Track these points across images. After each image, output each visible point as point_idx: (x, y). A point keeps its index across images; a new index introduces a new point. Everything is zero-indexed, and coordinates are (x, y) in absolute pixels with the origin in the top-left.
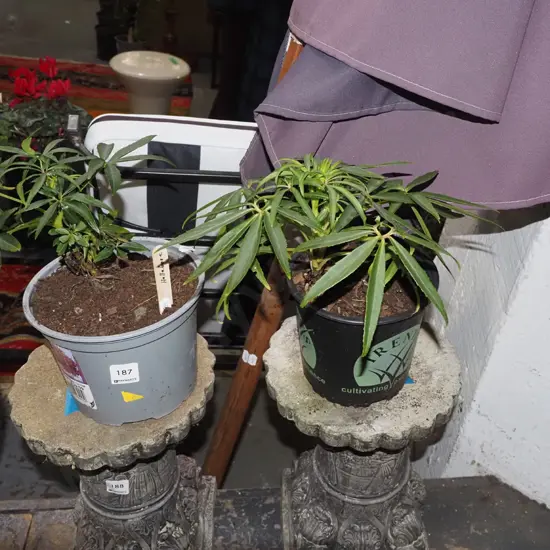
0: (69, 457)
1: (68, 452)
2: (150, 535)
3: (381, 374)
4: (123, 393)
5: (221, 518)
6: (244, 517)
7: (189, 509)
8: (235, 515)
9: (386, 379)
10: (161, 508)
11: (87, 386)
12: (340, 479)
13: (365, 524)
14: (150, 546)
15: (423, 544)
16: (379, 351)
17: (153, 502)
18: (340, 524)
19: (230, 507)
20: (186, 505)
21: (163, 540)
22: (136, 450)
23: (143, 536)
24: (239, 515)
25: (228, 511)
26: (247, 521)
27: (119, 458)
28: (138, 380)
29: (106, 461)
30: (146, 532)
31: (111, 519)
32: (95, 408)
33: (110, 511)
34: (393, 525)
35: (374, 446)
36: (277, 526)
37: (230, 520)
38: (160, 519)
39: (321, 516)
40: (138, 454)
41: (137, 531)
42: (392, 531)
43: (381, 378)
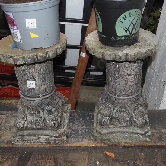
0: (12, 59)
1: (11, 57)
2: (43, 108)
3: (126, 30)
4: (31, 33)
5: (72, 118)
6: (81, 118)
7: (58, 104)
8: (77, 117)
9: (128, 33)
10: (48, 98)
11: (18, 31)
12: (114, 88)
13: (123, 109)
14: (43, 112)
15: (146, 119)
16: (124, 17)
17: (44, 95)
18: (114, 109)
19: (76, 115)
20: (57, 103)
21: (48, 111)
22: (35, 57)
23: (40, 108)
24: (79, 117)
25: (75, 116)
26: (82, 119)
27: (29, 58)
28: (36, 28)
29: (25, 61)
30: (42, 107)
31: (29, 100)
32: (21, 42)
33: (29, 97)
34: (134, 110)
35: (123, 59)
36: (92, 121)
37: (75, 118)
38: (47, 102)
39: (107, 106)
40: (36, 60)
41: (39, 106)
42: (134, 113)
43: (126, 32)
